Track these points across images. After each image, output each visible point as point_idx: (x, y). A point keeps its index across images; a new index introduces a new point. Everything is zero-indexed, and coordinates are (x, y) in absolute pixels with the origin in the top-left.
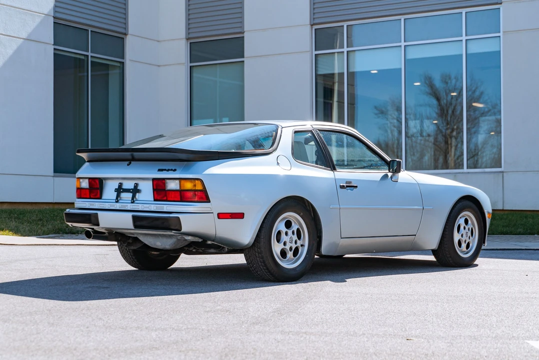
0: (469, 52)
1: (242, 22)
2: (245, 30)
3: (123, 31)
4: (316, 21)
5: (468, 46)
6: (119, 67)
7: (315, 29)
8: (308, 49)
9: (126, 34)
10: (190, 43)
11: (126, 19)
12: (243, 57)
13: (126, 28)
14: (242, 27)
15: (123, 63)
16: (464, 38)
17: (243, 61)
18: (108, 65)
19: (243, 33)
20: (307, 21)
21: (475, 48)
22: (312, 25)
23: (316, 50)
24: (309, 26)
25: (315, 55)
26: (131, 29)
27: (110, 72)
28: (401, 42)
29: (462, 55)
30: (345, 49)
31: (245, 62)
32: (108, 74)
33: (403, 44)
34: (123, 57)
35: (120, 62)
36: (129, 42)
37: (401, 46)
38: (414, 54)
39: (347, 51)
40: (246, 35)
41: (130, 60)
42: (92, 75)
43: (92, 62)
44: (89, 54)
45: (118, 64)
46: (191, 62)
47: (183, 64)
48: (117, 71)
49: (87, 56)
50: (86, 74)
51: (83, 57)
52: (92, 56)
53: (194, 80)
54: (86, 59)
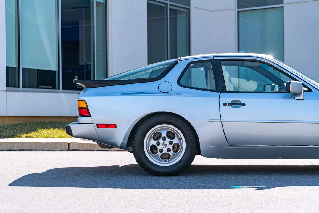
6: (186, 12)
12: (283, 3)
15: (189, 9)
17: (283, 7)
18: (176, 10)
27: (178, 16)
31: (285, 8)
32: (176, 18)
34: (189, 5)
35: (186, 8)
41: (194, 7)
42: (170, 18)
43: (170, 9)
44: (168, 2)
45: (185, 10)
46: (238, 8)
47: (232, 9)
48: (184, 15)
49: (167, 4)
50: (166, 17)
51: (163, 5)
52: (170, 5)
53: (240, 24)
54: (166, 6)
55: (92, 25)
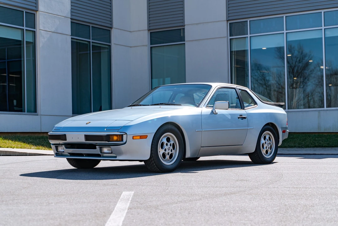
0: (326, 36)
1: (183, 19)
2: (185, 24)
3: (110, 26)
4: (230, 18)
5: (326, 32)
6: (108, 48)
7: (230, 23)
8: (226, 36)
9: (111, 28)
10: (151, 33)
11: (111, 18)
12: (184, 41)
13: (111, 24)
14: (184, 22)
15: (110, 46)
16: (323, 28)
17: (185, 44)
18: (101, 47)
19: (184, 26)
20: (225, 18)
21: (329, 34)
22: (227, 21)
23: (230, 36)
24: (226, 21)
25: (230, 39)
26: (115, 24)
27: (102, 51)
28: (284, 30)
29: (322, 38)
30: (249, 35)
32: (100, 53)
33: (285, 32)
34: (110, 42)
35: (108, 45)
36: (114, 33)
37: (284, 33)
38: (292, 38)
39: (250, 37)
40: (186, 27)
41: (114, 44)
42: (92, 53)
43: (92, 45)
44: (91, 41)
45: (107, 47)
46: (151, 44)
47: (146, 46)
48: (106, 50)
49: (90, 42)
50: (89, 52)
51: (87, 43)
52: (92, 42)
53: (153, 56)
54: (89, 44)
55: (22, 59)
